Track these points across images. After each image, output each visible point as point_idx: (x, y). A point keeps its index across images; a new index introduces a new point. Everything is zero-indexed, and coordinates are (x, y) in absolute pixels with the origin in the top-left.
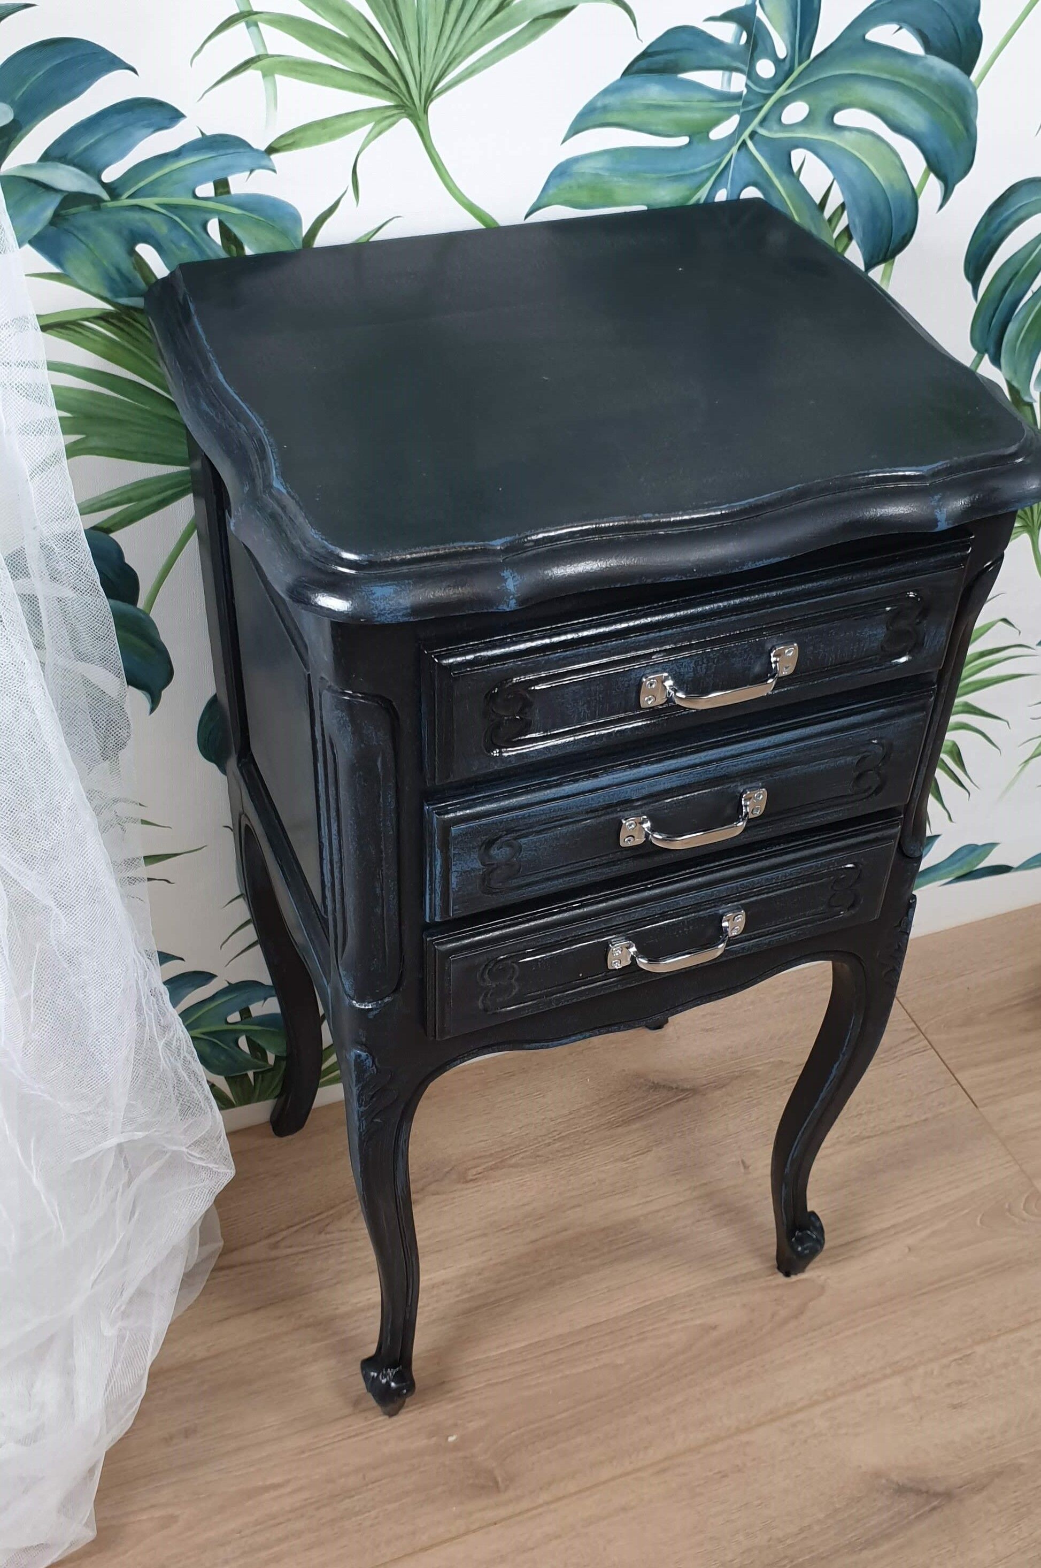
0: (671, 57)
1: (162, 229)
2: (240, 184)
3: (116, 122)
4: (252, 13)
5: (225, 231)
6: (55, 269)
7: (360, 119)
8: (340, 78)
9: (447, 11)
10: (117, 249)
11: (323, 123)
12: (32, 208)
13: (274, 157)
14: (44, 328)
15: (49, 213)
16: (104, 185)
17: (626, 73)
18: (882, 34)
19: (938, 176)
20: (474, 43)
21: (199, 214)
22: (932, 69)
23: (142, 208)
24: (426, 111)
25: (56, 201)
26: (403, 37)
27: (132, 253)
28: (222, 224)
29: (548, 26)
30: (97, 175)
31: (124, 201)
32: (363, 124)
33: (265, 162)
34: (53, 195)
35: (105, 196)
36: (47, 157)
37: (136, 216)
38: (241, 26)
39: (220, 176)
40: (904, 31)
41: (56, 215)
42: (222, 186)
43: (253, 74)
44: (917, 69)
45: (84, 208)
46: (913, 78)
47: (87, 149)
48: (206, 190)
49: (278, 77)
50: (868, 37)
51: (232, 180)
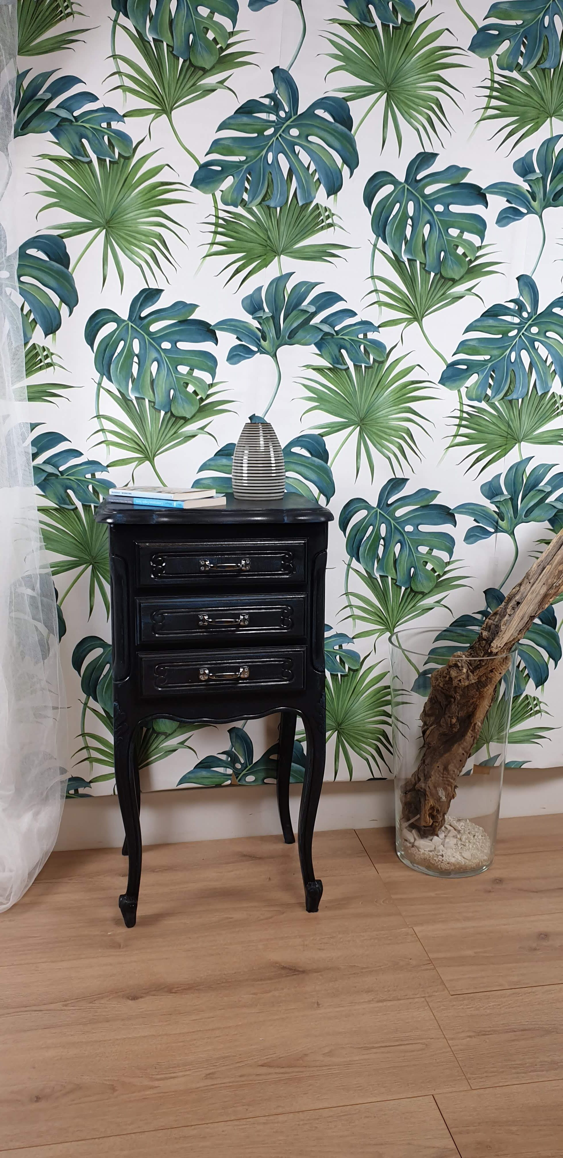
0: (229, 451)
1: (75, 486)
2: (99, 475)
3: (64, 455)
4: (104, 429)
5: (93, 488)
6: (43, 494)
7: (134, 460)
8: (128, 448)
9: (159, 433)
10: (61, 491)
11: (123, 460)
12: (39, 476)
13: (109, 468)
14: (38, 510)
15: (43, 478)
16: (59, 471)
17: (215, 455)
18: (296, 450)
19: (324, 495)
20: (166, 443)
21: (87, 483)
22: (314, 461)
23: (70, 479)
24: (154, 460)
25: (46, 474)
26: (147, 439)
27: (66, 492)
28: (93, 487)
29: (189, 440)
30: (58, 468)
31: (65, 477)
32: (135, 461)
33: (106, 470)
34: (45, 473)
35: (60, 475)
36: (44, 462)
37: (68, 481)
38: (101, 433)
39: (93, 472)
40: (303, 449)
41: (45, 479)
42: (93, 475)
43: (103, 445)
44: (310, 461)
45: (54, 477)
46: (309, 463)
47: (56, 461)
48: (89, 476)
49: (110, 446)
50: (292, 450)
51: (96, 474)
